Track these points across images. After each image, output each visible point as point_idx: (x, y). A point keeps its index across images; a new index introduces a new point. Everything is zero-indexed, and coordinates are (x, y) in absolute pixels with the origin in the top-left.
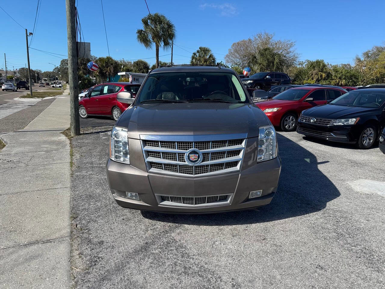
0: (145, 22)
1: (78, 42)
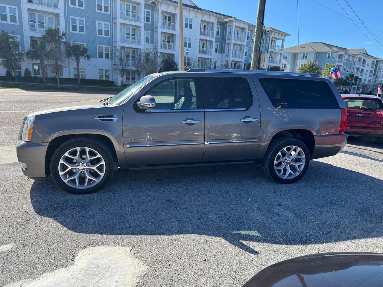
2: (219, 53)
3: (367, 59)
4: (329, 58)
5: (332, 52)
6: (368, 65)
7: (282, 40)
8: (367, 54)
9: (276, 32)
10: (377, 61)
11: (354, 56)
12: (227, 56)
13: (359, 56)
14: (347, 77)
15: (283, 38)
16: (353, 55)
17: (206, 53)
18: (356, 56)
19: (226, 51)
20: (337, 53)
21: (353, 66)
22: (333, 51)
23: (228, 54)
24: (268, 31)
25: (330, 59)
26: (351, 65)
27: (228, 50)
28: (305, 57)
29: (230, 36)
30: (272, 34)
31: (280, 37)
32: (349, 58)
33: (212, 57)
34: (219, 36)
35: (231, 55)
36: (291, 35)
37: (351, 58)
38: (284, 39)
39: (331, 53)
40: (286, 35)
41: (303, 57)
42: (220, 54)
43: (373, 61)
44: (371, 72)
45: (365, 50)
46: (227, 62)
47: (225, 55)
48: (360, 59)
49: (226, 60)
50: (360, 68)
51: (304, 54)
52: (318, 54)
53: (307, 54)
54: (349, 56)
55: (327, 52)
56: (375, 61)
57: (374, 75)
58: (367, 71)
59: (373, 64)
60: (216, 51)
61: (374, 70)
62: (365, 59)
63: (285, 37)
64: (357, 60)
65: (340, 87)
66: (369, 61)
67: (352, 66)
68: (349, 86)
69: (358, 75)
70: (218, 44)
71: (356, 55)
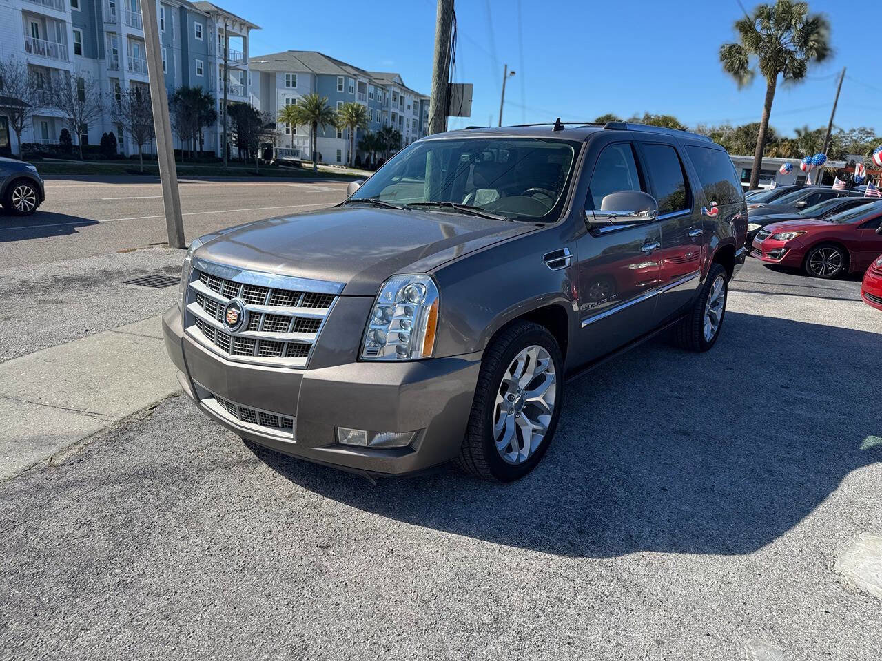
0: (745, 27)
1: (451, 84)
2: (85, 56)
3: (405, 96)
4: (340, 88)
5: (345, 76)
6: (409, 107)
7: (241, 38)
8: (403, 85)
9: (228, 18)
10: (422, 101)
11: (384, 87)
12: (116, 67)
13: (393, 89)
14: (380, 132)
15: (244, 33)
16: (382, 85)
17: (49, 55)
18: (388, 88)
19: (107, 53)
20: (355, 79)
21: (386, 109)
22: (346, 74)
23: (114, 61)
24: (209, 13)
25: (343, 91)
26: (381, 107)
27: (115, 52)
28: (291, 83)
29: (114, 13)
30: (218, 20)
31: (236, 30)
32: (376, 91)
33: (70, 68)
34: (79, 9)
35: (126, 67)
36: (260, 28)
37: (380, 93)
38: (246, 35)
39: (343, 78)
40: (250, 27)
41: (288, 84)
42: (91, 60)
43: (416, 100)
44: (414, 123)
45: (399, 76)
46: (117, 85)
47: (106, 63)
48: (395, 94)
49: (112, 79)
50: (397, 114)
51: (288, 77)
52: (318, 79)
53: (294, 77)
54: (376, 87)
55: (336, 76)
56: (419, 101)
57: (420, 129)
58: (408, 120)
59: (415, 107)
60: (78, 51)
61: (418, 118)
62: (403, 95)
63: (248, 32)
64: (389, 96)
65: (371, 154)
66: (409, 100)
67: (383, 109)
68: (386, 151)
69: (396, 126)
70: (81, 31)
71: (388, 85)
